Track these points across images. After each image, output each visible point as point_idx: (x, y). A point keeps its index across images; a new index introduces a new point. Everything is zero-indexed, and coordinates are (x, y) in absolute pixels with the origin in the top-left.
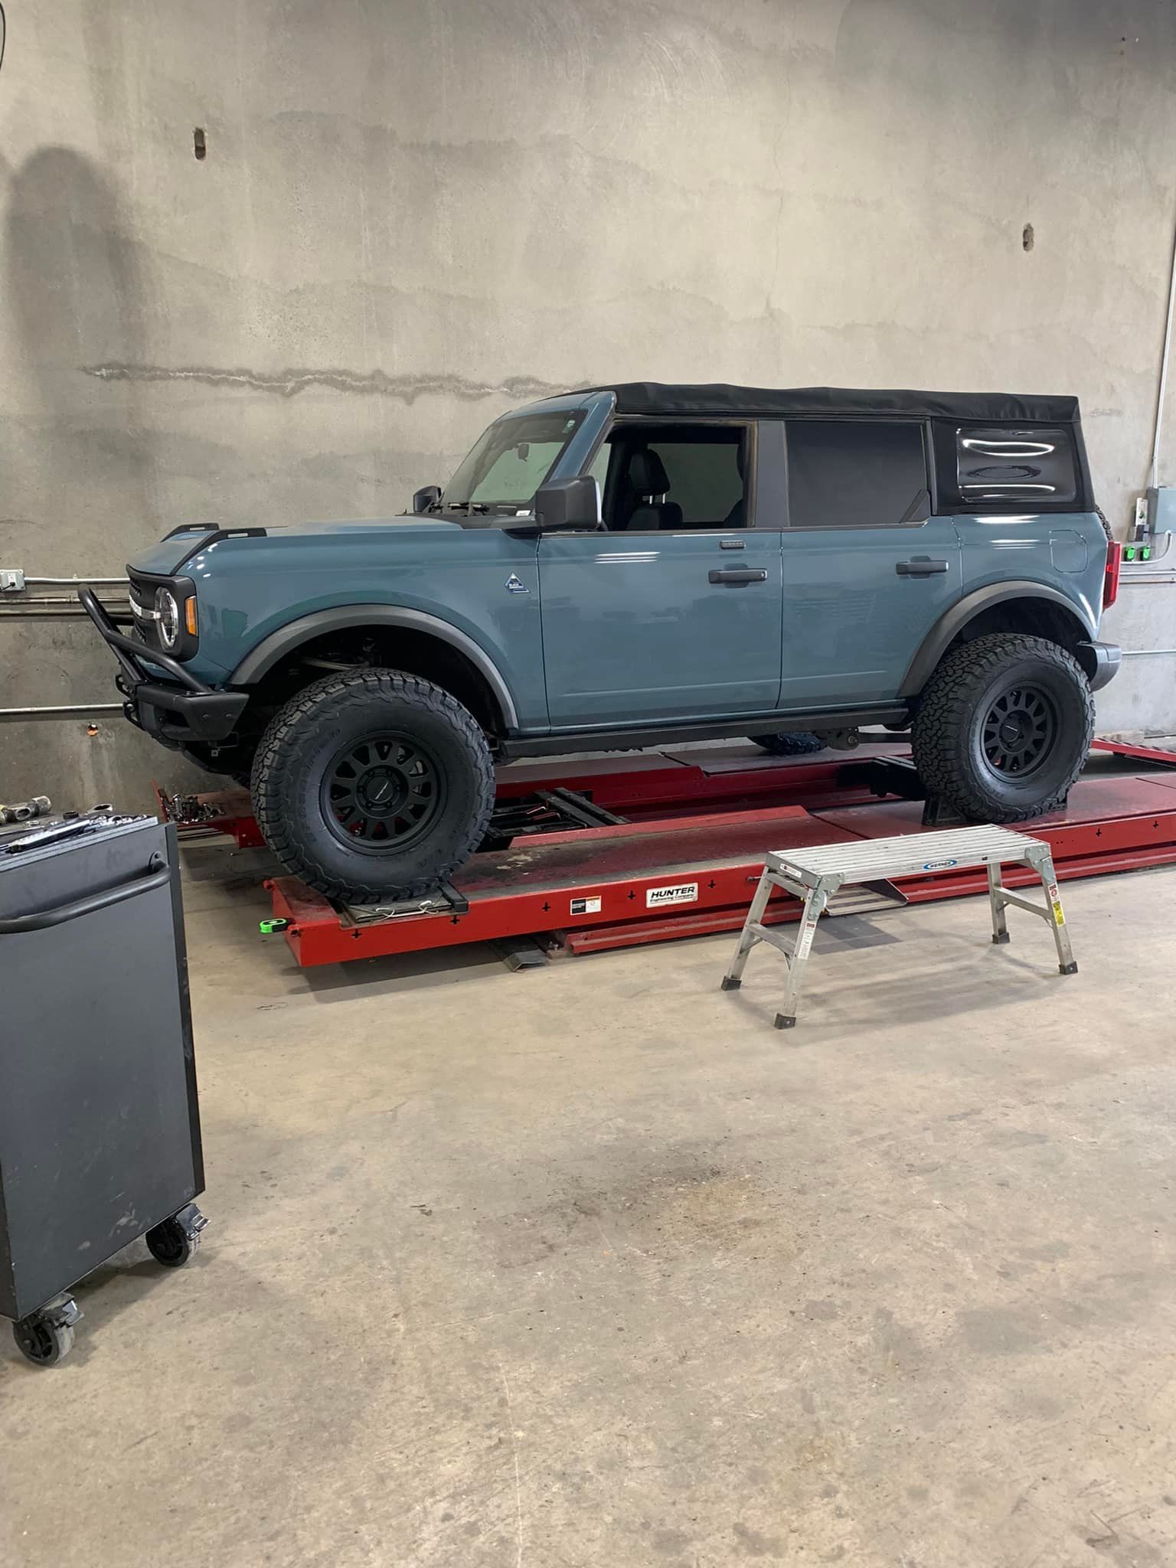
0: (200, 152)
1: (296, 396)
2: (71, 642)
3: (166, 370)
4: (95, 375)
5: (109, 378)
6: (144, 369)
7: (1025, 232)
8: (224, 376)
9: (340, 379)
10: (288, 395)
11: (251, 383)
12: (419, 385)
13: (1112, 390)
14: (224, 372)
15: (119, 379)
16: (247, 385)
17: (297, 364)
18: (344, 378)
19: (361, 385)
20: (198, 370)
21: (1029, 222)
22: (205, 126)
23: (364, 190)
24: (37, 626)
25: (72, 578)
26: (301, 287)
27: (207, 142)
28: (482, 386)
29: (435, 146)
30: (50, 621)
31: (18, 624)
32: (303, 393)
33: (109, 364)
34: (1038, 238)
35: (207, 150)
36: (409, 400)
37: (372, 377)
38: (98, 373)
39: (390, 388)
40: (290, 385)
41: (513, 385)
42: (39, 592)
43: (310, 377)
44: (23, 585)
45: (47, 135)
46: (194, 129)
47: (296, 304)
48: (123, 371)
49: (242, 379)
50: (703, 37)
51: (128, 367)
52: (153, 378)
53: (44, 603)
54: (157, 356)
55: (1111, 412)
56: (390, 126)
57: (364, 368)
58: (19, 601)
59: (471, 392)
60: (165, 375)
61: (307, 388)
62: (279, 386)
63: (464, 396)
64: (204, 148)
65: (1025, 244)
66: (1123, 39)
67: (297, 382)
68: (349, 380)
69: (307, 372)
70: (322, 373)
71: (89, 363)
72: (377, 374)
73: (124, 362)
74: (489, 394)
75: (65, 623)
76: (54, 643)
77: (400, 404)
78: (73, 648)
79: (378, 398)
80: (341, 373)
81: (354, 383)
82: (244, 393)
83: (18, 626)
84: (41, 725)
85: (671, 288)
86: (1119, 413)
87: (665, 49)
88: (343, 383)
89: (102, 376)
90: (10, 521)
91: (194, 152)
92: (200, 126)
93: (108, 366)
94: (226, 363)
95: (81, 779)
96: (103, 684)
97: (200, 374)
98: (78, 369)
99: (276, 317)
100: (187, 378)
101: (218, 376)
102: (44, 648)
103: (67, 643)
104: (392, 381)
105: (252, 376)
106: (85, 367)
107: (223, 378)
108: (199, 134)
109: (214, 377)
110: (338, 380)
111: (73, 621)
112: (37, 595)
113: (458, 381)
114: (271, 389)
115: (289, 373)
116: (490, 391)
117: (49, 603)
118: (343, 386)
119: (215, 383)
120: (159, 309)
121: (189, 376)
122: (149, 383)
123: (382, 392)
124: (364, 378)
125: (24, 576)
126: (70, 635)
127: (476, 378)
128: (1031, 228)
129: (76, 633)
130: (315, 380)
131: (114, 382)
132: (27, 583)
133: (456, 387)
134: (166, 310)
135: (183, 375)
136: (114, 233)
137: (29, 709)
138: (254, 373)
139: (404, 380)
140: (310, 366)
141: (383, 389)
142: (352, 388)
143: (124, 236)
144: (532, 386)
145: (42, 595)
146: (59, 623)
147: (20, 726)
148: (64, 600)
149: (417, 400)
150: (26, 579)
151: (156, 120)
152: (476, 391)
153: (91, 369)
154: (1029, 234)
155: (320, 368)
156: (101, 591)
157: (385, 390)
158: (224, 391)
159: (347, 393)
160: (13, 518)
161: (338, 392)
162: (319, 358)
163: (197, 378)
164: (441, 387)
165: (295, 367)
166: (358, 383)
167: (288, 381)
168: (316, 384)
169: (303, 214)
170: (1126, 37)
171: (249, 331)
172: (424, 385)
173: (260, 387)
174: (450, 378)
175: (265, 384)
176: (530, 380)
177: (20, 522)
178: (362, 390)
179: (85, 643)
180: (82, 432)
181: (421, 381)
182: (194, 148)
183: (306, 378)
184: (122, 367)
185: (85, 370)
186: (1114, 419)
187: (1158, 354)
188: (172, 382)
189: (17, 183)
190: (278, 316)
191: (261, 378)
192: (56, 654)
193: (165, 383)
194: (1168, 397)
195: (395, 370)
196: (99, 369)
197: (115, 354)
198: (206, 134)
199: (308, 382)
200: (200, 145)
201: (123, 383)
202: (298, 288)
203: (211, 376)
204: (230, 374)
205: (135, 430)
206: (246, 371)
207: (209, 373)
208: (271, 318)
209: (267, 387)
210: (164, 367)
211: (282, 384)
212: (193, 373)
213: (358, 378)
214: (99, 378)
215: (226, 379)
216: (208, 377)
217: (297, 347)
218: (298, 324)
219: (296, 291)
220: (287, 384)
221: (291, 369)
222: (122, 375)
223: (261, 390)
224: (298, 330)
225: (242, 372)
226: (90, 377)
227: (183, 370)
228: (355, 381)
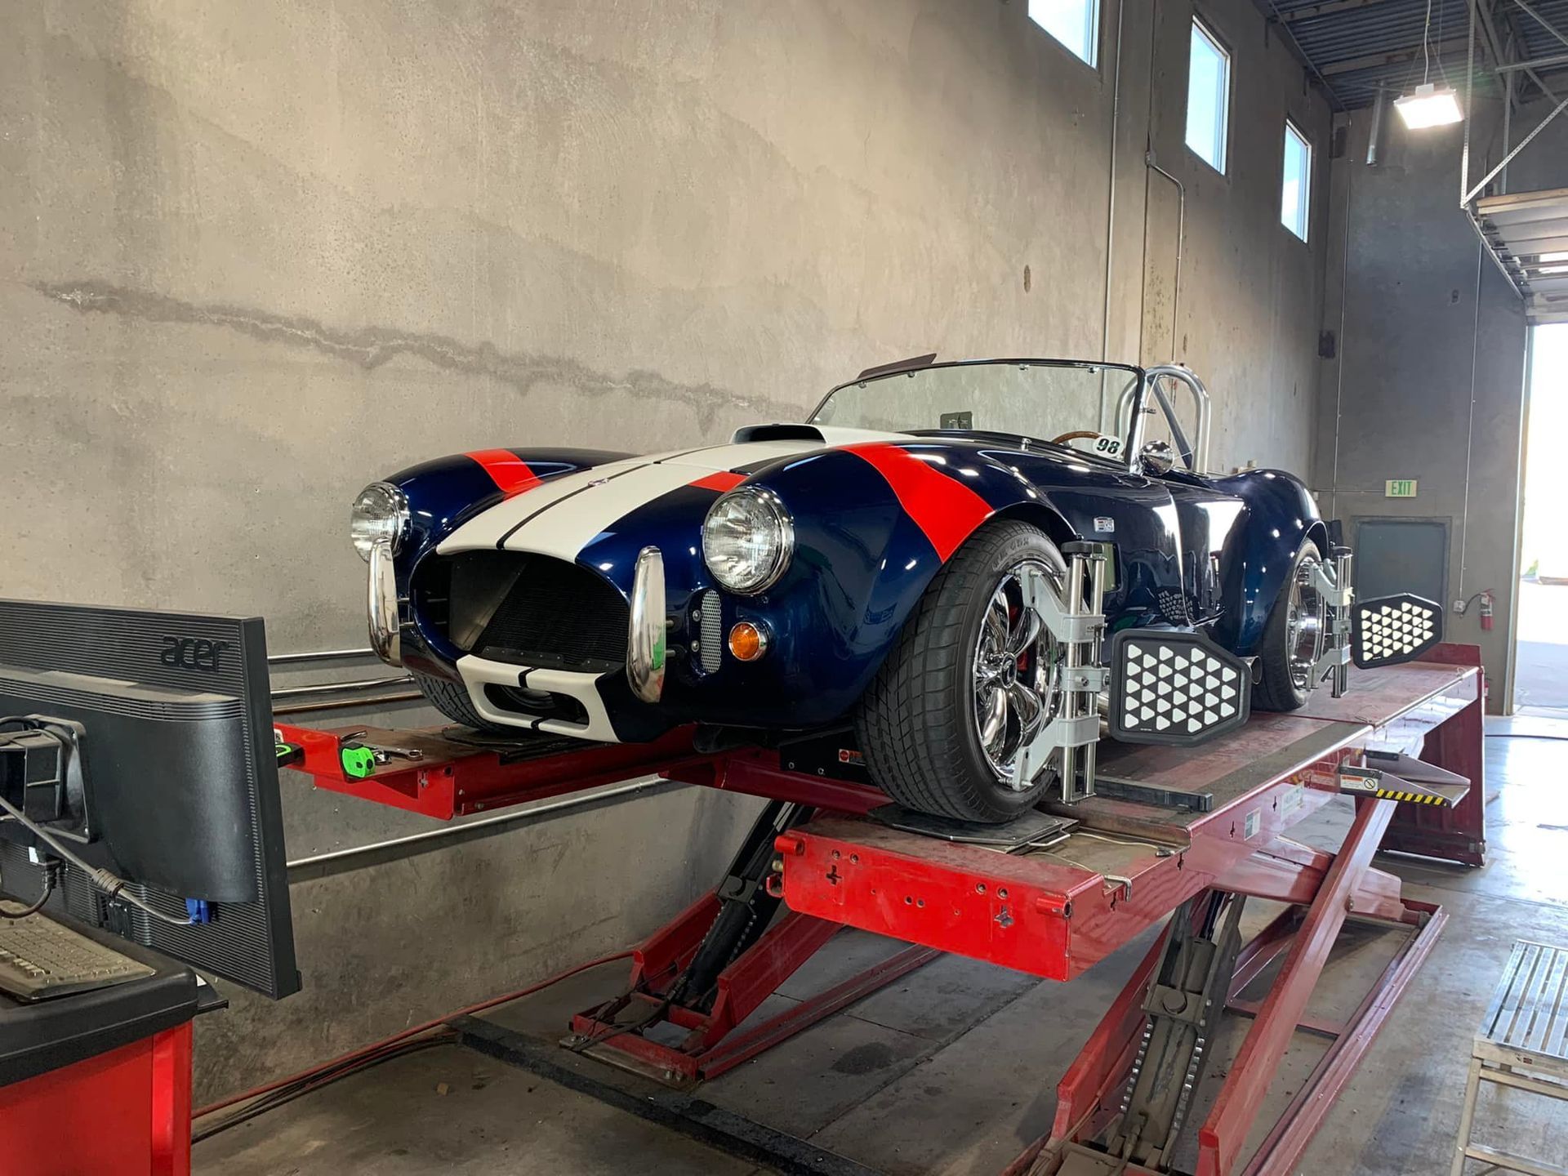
1: (379, 370)
3: (190, 307)
4: (65, 301)
5: (87, 307)
6: (150, 299)
7: (1025, 273)
8: (278, 325)
9: (440, 349)
10: (369, 367)
11: (317, 342)
12: (535, 369)
14: (278, 319)
15: (104, 312)
16: (312, 346)
17: (383, 319)
18: (445, 349)
19: (465, 361)
23: (482, 88)
26: (396, 209)
28: (605, 378)
29: (566, 51)
32: (390, 365)
33: (87, 284)
34: (1033, 279)
36: (524, 390)
37: (480, 351)
38: (64, 296)
39: (501, 369)
40: (373, 351)
41: (637, 380)
43: (400, 342)
47: (387, 230)
48: (112, 299)
49: (308, 334)
51: (122, 291)
56: (517, 12)
57: (467, 336)
59: (593, 385)
60: (184, 313)
61: (396, 358)
62: (357, 351)
63: (583, 390)
65: (1026, 284)
67: (382, 348)
68: (451, 353)
69: (395, 333)
70: (416, 338)
71: (55, 276)
72: (485, 348)
73: (116, 284)
74: (611, 389)
77: (512, 393)
79: (486, 383)
80: (443, 342)
81: (457, 358)
82: (308, 356)
88: (443, 356)
89: (73, 302)
93: (86, 286)
94: (284, 304)
97: (242, 320)
98: (31, 284)
99: (360, 246)
100: (220, 323)
101: (269, 326)
104: (504, 361)
105: (320, 331)
106: (41, 282)
107: (276, 330)
109: (264, 326)
110: (437, 351)
114: (345, 355)
115: (372, 332)
116: (613, 386)
118: (444, 361)
119: (264, 336)
120: (184, 204)
121: (225, 321)
122: (156, 324)
123: (491, 374)
124: (470, 352)
127: (598, 367)
128: (1028, 269)
130: (411, 348)
131: (92, 314)
133: (576, 376)
134: (196, 206)
135: (215, 318)
136: (120, 64)
138: (324, 328)
139: (519, 361)
140: (401, 325)
141: (492, 370)
142: (453, 364)
143: (133, 73)
144: (655, 384)
149: (534, 389)
152: (598, 385)
153: (56, 288)
154: (1027, 275)
155: (413, 329)
157: (495, 372)
158: (277, 349)
159: (447, 371)
161: (435, 368)
162: (414, 315)
163: (239, 326)
164: (560, 374)
165: (381, 323)
166: (461, 358)
167: (372, 345)
168: (409, 353)
169: (405, 102)
171: (320, 260)
172: (540, 369)
173: (332, 350)
174: (573, 364)
175: (337, 346)
176: (653, 376)
178: (468, 370)
180: (26, 400)
181: (538, 364)
183: (395, 343)
184: (113, 291)
185: (42, 287)
188: (197, 327)
190: (363, 245)
191: (333, 335)
193: (185, 327)
195: (507, 346)
196: (70, 288)
197: (102, 266)
199: (396, 350)
201: (112, 317)
202: (392, 208)
203: (258, 323)
204: (290, 324)
205: (126, 403)
206: (313, 322)
207: (256, 319)
208: (353, 246)
209: (342, 350)
210: (185, 300)
211: (363, 349)
212: (228, 316)
213: (463, 351)
214: (67, 306)
215: (280, 332)
216: (254, 325)
217: (386, 295)
218: (390, 262)
219: (390, 211)
220: (368, 349)
221: (375, 327)
222: (110, 305)
223: (331, 355)
224: (389, 270)
225: (308, 324)
226: (51, 301)
227: (215, 310)
228: (459, 354)
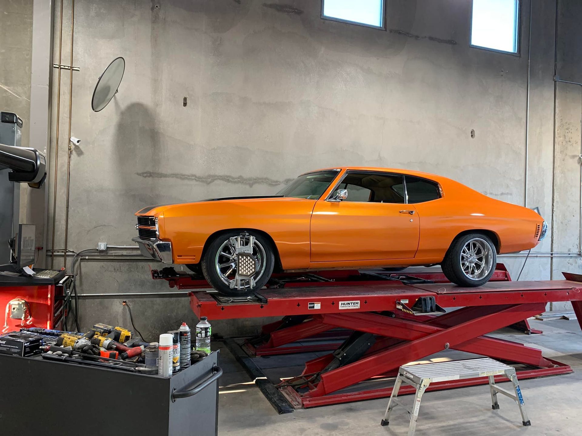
0: (185, 104)
1: (211, 184)
2: (120, 269)
3: (166, 175)
5: (145, 177)
6: (158, 174)
7: (472, 132)
8: (186, 177)
9: (227, 178)
10: (208, 183)
11: (195, 179)
12: (255, 181)
13: (508, 186)
14: (186, 175)
15: (149, 177)
16: (194, 180)
17: (212, 173)
18: (228, 178)
19: (234, 181)
20: (177, 175)
21: (473, 128)
22: (187, 96)
23: (239, 117)
24: (109, 263)
25: (124, 246)
26: (216, 148)
27: (188, 101)
28: (277, 182)
29: (264, 103)
30: (114, 262)
31: (102, 263)
32: (214, 183)
33: (146, 172)
34: (476, 134)
35: (187, 104)
36: (251, 186)
37: (239, 178)
38: (142, 175)
39: (245, 182)
40: (210, 180)
41: (288, 181)
42: (111, 251)
43: (216, 178)
44: (106, 248)
45: (135, 99)
46: (184, 98)
47: (213, 153)
48: (151, 175)
49: (193, 178)
50: (357, 70)
51: (153, 173)
52: (161, 177)
53: (112, 255)
54: (163, 170)
55: (508, 194)
56: (249, 97)
57: (235, 175)
58: (103, 254)
59: (273, 183)
60: (165, 176)
61: (216, 182)
62: (205, 181)
63: (271, 185)
64: (186, 103)
65: (472, 136)
66: (502, 71)
67: (211, 179)
68: (230, 179)
69: (215, 176)
70: (221, 176)
71: (140, 171)
72: (240, 177)
73: (151, 172)
75: (119, 263)
76: (114, 269)
77: (248, 187)
78: (121, 272)
79: (240, 185)
80: (227, 176)
81: (231, 180)
82: (194, 182)
83: (102, 264)
84: (106, 300)
85: (345, 149)
86: (511, 194)
87: (344, 74)
88: (228, 180)
90: (105, 225)
91: (183, 105)
92: (186, 97)
94: (187, 172)
95: (118, 322)
96: (130, 285)
97: (178, 176)
98: (135, 174)
99: (206, 158)
100: (173, 177)
102: (111, 271)
103: (119, 270)
104: (245, 180)
105: (196, 177)
107: (185, 177)
108: (185, 99)
110: (227, 179)
111: (122, 262)
112: (110, 252)
113: (269, 180)
114: (203, 181)
115: (209, 176)
116: (280, 183)
117: (114, 255)
118: (228, 181)
119: (183, 179)
120: (166, 154)
122: (159, 178)
123: (241, 183)
124: (236, 178)
125: (107, 245)
126: (121, 267)
127: (274, 178)
128: (474, 130)
129: (123, 266)
130: (220, 179)
131: (147, 178)
132: (108, 248)
133: (268, 182)
134: (168, 154)
135: (172, 176)
136: (153, 129)
137: (102, 294)
139: (250, 179)
140: (217, 174)
141: (242, 182)
142: (231, 182)
143: (156, 131)
145: (112, 252)
146: (117, 263)
147: (98, 300)
148: (120, 254)
149: (254, 186)
150: (107, 246)
151: (171, 94)
152: (275, 183)
153: (140, 174)
154: (473, 132)
155: (220, 174)
156: (134, 251)
157: (243, 182)
158: (186, 182)
159: (229, 183)
160: (106, 224)
161: (226, 183)
162: (220, 171)
163: (177, 177)
164: (262, 182)
165: (212, 174)
166: (233, 180)
168: (218, 180)
169: (218, 124)
170: (503, 71)
171: (196, 162)
172: (256, 181)
174: (266, 179)
175: (201, 180)
177: (108, 226)
178: (235, 182)
179: (125, 270)
180: (135, 195)
182: (183, 103)
183: (215, 178)
184: (150, 173)
185: (138, 174)
186: (509, 196)
187: (524, 174)
188: (168, 179)
189: (123, 114)
191: (199, 177)
192: (114, 274)
193: (165, 178)
194: (529, 189)
195: (246, 176)
197: (149, 169)
198: (187, 99)
200: (185, 102)
201: (150, 179)
202: (215, 148)
203: (182, 176)
204: (189, 176)
205: (153, 195)
206: (194, 175)
207: (181, 176)
208: (204, 158)
209: (201, 181)
210: (166, 173)
211: (207, 180)
212: (175, 176)
213: (233, 178)
214: (142, 177)
215: (187, 178)
216: (181, 177)
217: (213, 168)
218: (214, 160)
219: (214, 149)
220: (208, 180)
221: (210, 175)
222: (151, 176)
223: (199, 182)
224: (214, 162)
225: (193, 175)
226: (139, 176)
227: (172, 174)
228: (232, 179)
